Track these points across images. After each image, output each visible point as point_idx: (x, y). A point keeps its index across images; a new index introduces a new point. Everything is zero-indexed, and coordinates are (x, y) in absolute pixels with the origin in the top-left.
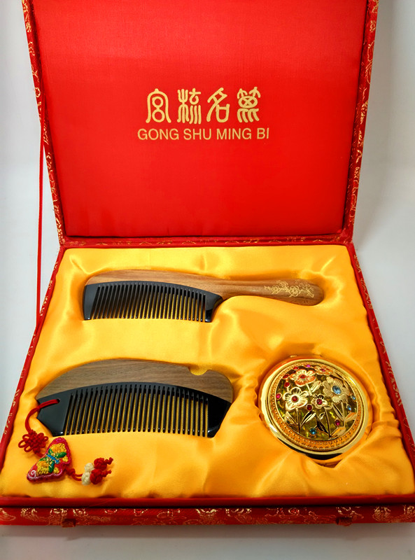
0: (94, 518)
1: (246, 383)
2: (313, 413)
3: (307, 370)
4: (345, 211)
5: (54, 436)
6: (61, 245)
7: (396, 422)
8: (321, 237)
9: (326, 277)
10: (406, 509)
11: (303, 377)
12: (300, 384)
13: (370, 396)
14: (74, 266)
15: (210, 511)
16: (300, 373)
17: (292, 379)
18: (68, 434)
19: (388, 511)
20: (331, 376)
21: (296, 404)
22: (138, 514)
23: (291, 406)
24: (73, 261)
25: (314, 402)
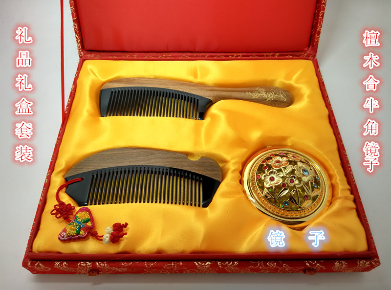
0: (113, 268)
1: (232, 167)
2: (287, 189)
3: (282, 157)
4: (312, 32)
5: (80, 206)
6: (81, 57)
7: (352, 196)
8: (291, 53)
9: (296, 85)
10: (359, 263)
11: (278, 162)
12: (276, 167)
13: (330, 177)
14: (91, 73)
15: (205, 263)
16: (276, 159)
17: (270, 164)
18: (91, 205)
19: (345, 264)
20: (301, 161)
21: (272, 182)
22: (148, 266)
23: (269, 184)
24: (91, 70)
25: (288, 181)
